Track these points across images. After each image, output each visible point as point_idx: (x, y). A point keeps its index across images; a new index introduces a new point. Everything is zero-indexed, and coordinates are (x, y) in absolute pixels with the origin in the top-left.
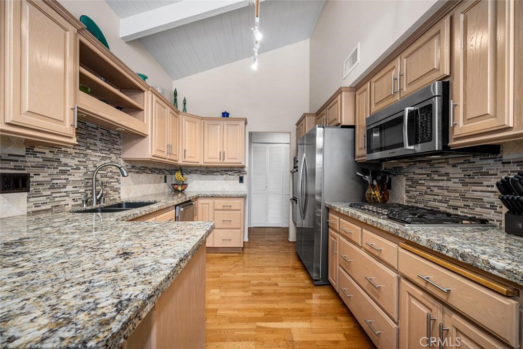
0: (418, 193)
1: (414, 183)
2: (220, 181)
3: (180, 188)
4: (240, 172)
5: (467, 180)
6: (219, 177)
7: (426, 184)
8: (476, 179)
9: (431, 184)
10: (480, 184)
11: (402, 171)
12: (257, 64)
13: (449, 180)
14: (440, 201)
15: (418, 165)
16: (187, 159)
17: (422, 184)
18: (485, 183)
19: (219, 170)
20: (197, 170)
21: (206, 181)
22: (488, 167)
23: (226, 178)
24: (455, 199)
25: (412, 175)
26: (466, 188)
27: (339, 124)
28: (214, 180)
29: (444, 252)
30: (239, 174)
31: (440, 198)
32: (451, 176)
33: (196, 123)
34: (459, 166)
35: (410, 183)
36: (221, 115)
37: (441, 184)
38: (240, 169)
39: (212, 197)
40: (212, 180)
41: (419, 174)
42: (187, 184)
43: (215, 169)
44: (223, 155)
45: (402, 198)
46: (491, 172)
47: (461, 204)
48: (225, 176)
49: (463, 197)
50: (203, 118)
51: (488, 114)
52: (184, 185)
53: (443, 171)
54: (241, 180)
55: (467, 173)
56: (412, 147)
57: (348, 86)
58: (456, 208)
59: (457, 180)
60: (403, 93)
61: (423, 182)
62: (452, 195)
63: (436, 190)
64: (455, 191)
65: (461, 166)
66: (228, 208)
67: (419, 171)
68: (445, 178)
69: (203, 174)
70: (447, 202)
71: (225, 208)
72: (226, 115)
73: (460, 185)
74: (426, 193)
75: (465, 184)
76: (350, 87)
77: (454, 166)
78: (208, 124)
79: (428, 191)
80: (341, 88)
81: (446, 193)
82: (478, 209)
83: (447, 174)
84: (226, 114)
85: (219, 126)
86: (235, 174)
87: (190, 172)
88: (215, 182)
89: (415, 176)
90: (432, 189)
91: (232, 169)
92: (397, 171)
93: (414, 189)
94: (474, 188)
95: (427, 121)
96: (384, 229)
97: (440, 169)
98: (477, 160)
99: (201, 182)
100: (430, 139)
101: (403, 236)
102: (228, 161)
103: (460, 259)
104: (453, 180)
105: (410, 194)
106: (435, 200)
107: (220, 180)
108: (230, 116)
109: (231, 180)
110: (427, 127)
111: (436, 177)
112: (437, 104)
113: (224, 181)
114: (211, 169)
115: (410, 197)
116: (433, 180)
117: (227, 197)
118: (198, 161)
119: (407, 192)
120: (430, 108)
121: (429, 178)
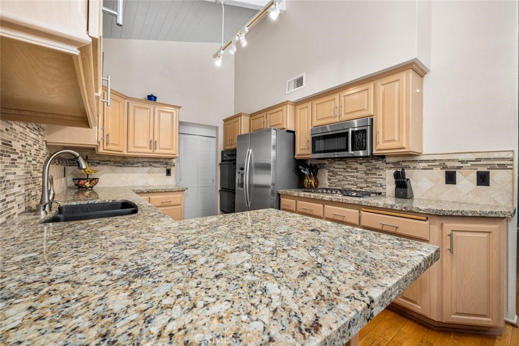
0: (337, 180)
1: (335, 174)
2: (141, 175)
3: (88, 184)
4: (166, 163)
5: (368, 172)
6: (141, 169)
7: (343, 174)
8: (373, 172)
9: (346, 174)
10: (375, 174)
11: (325, 166)
12: (221, 61)
13: (358, 172)
14: (352, 185)
15: (337, 162)
16: (110, 147)
17: (341, 175)
18: (378, 174)
19: (141, 160)
20: (109, 161)
21: (123, 175)
22: (379, 165)
23: (149, 170)
24: (361, 183)
25: (333, 169)
26: (367, 176)
27: (285, 129)
28: (134, 173)
29: (395, 208)
30: (165, 166)
31: (353, 182)
32: (359, 169)
33: (120, 102)
34: (364, 164)
35: (331, 174)
36: (147, 97)
37: (353, 174)
38: (167, 161)
39: (148, 192)
40: (130, 173)
41: (338, 168)
42: (98, 179)
43: (136, 160)
44: (153, 144)
45: (325, 184)
46: (381, 168)
47: (365, 185)
48: (148, 168)
49: (366, 182)
50: (127, 97)
51: (395, 140)
52: (94, 181)
53: (354, 167)
54: (168, 172)
55: (368, 168)
56: (353, 152)
57: (292, 101)
58: (362, 188)
59: (362, 172)
60: (342, 117)
61: (341, 173)
62: (360, 180)
63: (349, 178)
64: (361, 178)
65: (365, 164)
66: (168, 204)
67: (338, 166)
68: (356, 171)
69: (118, 166)
70: (356, 185)
71: (164, 204)
72: (151, 98)
73: (364, 175)
74: (343, 180)
75: (367, 174)
76: (293, 102)
77: (361, 164)
78: (134, 106)
79: (345, 179)
80: (288, 101)
81: (356, 179)
82: (374, 188)
83: (356, 168)
84: (153, 98)
85: (149, 110)
86: (162, 166)
87: (98, 163)
88: (135, 175)
89: (335, 169)
90: (347, 177)
91: (157, 160)
92: (322, 166)
93: (334, 178)
94: (372, 176)
95: (363, 139)
96: (350, 202)
97: (352, 166)
98: (373, 161)
99: (115, 176)
100: (365, 149)
101: (366, 204)
102: (160, 152)
103: (404, 209)
104: (360, 172)
105: (331, 181)
106: (349, 184)
107: (142, 173)
108: (158, 100)
109: (156, 172)
110: (363, 142)
111: (350, 170)
112: (368, 129)
113: (148, 174)
114: (130, 160)
115: (331, 183)
116: (348, 172)
117: (166, 192)
118: (121, 150)
119: (329, 180)
120: (365, 131)
121: (345, 171)
